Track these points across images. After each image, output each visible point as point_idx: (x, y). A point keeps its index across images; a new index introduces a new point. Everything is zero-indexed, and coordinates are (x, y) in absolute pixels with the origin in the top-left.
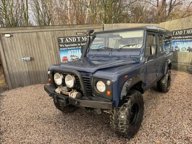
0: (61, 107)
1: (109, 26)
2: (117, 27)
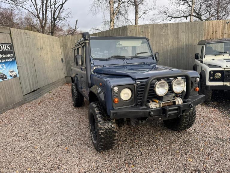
0: (116, 140)
1: (17, 32)
2: (26, 34)
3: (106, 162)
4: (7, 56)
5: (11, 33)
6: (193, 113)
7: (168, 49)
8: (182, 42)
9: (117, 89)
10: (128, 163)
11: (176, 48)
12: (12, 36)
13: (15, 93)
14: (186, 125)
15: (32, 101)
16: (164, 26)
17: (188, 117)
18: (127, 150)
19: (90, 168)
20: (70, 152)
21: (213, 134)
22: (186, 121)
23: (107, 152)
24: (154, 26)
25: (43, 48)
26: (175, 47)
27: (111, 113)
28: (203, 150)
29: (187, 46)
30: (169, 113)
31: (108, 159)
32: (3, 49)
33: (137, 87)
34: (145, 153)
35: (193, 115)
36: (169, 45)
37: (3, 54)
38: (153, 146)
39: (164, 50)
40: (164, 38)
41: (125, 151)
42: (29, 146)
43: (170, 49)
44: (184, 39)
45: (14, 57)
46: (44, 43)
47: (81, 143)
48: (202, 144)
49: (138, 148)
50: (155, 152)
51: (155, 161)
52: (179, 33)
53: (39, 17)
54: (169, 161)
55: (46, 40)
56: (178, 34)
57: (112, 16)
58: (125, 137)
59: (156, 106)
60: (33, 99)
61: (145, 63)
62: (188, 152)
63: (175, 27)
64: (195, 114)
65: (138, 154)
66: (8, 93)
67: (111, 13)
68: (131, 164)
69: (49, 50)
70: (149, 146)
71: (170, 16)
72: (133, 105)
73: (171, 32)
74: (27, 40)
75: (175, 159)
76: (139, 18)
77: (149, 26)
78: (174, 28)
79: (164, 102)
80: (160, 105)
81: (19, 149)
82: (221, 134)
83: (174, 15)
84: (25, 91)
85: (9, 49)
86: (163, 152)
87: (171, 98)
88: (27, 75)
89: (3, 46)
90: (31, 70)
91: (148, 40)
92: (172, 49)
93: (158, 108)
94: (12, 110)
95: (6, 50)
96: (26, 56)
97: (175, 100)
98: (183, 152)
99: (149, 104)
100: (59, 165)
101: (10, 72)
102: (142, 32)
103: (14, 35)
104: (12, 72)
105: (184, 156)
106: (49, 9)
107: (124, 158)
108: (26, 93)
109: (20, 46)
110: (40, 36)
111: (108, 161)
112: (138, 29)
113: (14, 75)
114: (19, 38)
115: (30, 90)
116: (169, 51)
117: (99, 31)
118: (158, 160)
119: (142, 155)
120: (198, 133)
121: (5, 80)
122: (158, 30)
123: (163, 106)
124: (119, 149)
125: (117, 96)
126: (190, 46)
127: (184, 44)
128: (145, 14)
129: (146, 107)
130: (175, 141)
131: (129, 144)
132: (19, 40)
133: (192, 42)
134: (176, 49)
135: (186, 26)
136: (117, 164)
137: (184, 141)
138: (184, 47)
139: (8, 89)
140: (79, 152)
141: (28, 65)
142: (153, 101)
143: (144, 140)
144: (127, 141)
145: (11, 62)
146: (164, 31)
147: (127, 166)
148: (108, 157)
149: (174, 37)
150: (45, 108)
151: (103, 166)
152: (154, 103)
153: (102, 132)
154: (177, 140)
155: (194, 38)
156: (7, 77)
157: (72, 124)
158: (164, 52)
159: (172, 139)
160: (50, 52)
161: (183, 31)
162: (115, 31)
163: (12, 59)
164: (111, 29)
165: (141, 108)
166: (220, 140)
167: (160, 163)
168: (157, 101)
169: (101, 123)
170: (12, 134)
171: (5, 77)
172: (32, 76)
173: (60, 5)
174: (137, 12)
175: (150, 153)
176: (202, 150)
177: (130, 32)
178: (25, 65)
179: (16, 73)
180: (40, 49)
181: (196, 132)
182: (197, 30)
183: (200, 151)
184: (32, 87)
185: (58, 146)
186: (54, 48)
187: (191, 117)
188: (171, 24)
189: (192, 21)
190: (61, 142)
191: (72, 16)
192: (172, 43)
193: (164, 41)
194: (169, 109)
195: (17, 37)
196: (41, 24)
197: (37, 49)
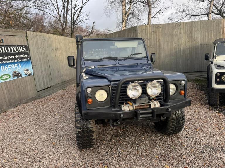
0: (94, 139)
1: (32, 35)
2: (41, 37)
3: (83, 160)
4: (22, 56)
5: (27, 36)
6: (180, 118)
7: (181, 48)
8: (196, 42)
9: (90, 90)
10: (103, 163)
11: (190, 47)
12: (28, 38)
13: (29, 90)
14: (174, 129)
15: (45, 97)
16: (177, 25)
17: (175, 121)
18: (108, 150)
19: (67, 164)
20: (56, 147)
21: (205, 141)
22: (172, 125)
23: (89, 150)
24: (166, 25)
25: (58, 49)
26: (188, 47)
27: (83, 113)
28: (186, 158)
29: (203, 46)
30: (141, 116)
31: (86, 157)
32: (19, 51)
33: (112, 89)
34: (123, 155)
35: (181, 119)
36: (182, 45)
37: (19, 55)
38: (135, 149)
39: (176, 50)
40: (176, 38)
41: (105, 150)
42: (24, 138)
43: (183, 49)
44: (199, 38)
45: (30, 57)
46: (59, 44)
47: (69, 140)
48: (187, 151)
49: (119, 149)
50: (134, 154)
51: (130, 164)
52: (193, 32)
53: (60, 20)
54: (144, 165)
55: (62, 41)
56: (191, 33)
57: (124, 17)
58: (111, 137)
59: (129, 108)
60: (47, 96)
61: (138, 64)
62: (168, 158)
63: (189, 26)
64: (184, 119)
65: (116, 155)
66: (23, 89)
67: (123, 14)
68: (105, 164)
69: (64, 50)
70: (131, 148)
71: (189, 15)
72: (108, 107)
73: (184, 31)
74: (42, 42)
75: (151, 163)
76: (152, 18)
77: (161, 26)
78: (187, 27)
79: (137, 105)
80: (133, 108)
81: (15, 141)
82: (215, 142)
83: (194, 13)
84: (38, 88)
85: (25, 50)
86: (142, 156)
87: (145, 101)
88: (41, 73)
89: (19, 47)
90: (46, 69)
91: (144, 41)
92: (185, 49)
93: (131, 110)
94: (25, 105)
95: (22, 51)
96: (41, 56)
97: (150, 104)
98: (163, 157)
99: (123, 106)
100: (41, 159)
101: (25, 70)
102: (153, 31)
103: (30, 37)
104: (27, 70)
105: (162, 162)
106: (69, 13)
107: (101, 158)
108: (39, 90)
109: (35, 48)
110: (55, 38)
111: (86, 159)
112: (148, 29)
113: (28, 73)
114: (34, 41)
115: (44, 87)
116: (182, 50)
117: (112, 32)
118: (133, 163)
119: (119, 156)
120: (188, 139)
121: (20, 77)
122: (170, 29)
123: (136, 109)
124: (100, 148)
125: (91, 97)
126: (205, 45)
127: (198, 43)
128: (159, 13)
129: (118, 109)
130: (160, 145)
131: (112, 144)
132: (34, 42)
133: (208, 41)
134: (189, 49)
135: (201, 25)
136: (92, 162)
137: (168, 146)
138: (198, 46)
139: (22, 86)
140: (64, 148)
141: (42, 64)
142: (127, 104)
143: (129, 141)
144: (111, 141)
145: (26, 61)
146: (176, 30)
147: (100, 166)
148: (87, 156)
149: (187, 37)
150: (53, 104)
151: (79, 163)
152: (128, 105)
153: (78, 131)
154: (162, 144)
155: (210, 37)
156: (22, 75)
157: (69, 121)
158: (176, 52)
159: (157, 143)
160: (65, 52)
161: (198, 30)
162: (126, 32)
163: (27, 59)
164: (123, 30)
165: (113, 110)
166: (210, 148)
167: (135, 166)
168: (131, 104)
169: (79, 122)
170: (17, 126)
171: (20, 75)
172: (46, 74)
173: (79, 8)
174: (150, 12)
175: (129, 155)
176: (184, 157)
177: (140, 32)
178: (39, 65)
179: (31, 71)
180: (55, 49)
181: (186, 137)
182: (213, 28)
183: (181, 159)
184: (46, 85)
185: (48, 141)
186: (69, 48)
187: (179, 122)
188: (184, 23)
189: (210, 19)
190: (52, 137)
191: (89, 18)
192: (185, 42)
193: (176, 40)
194: (141, 112)
195: (32, 39)
196: (62, 26)
197: (52, 50)
